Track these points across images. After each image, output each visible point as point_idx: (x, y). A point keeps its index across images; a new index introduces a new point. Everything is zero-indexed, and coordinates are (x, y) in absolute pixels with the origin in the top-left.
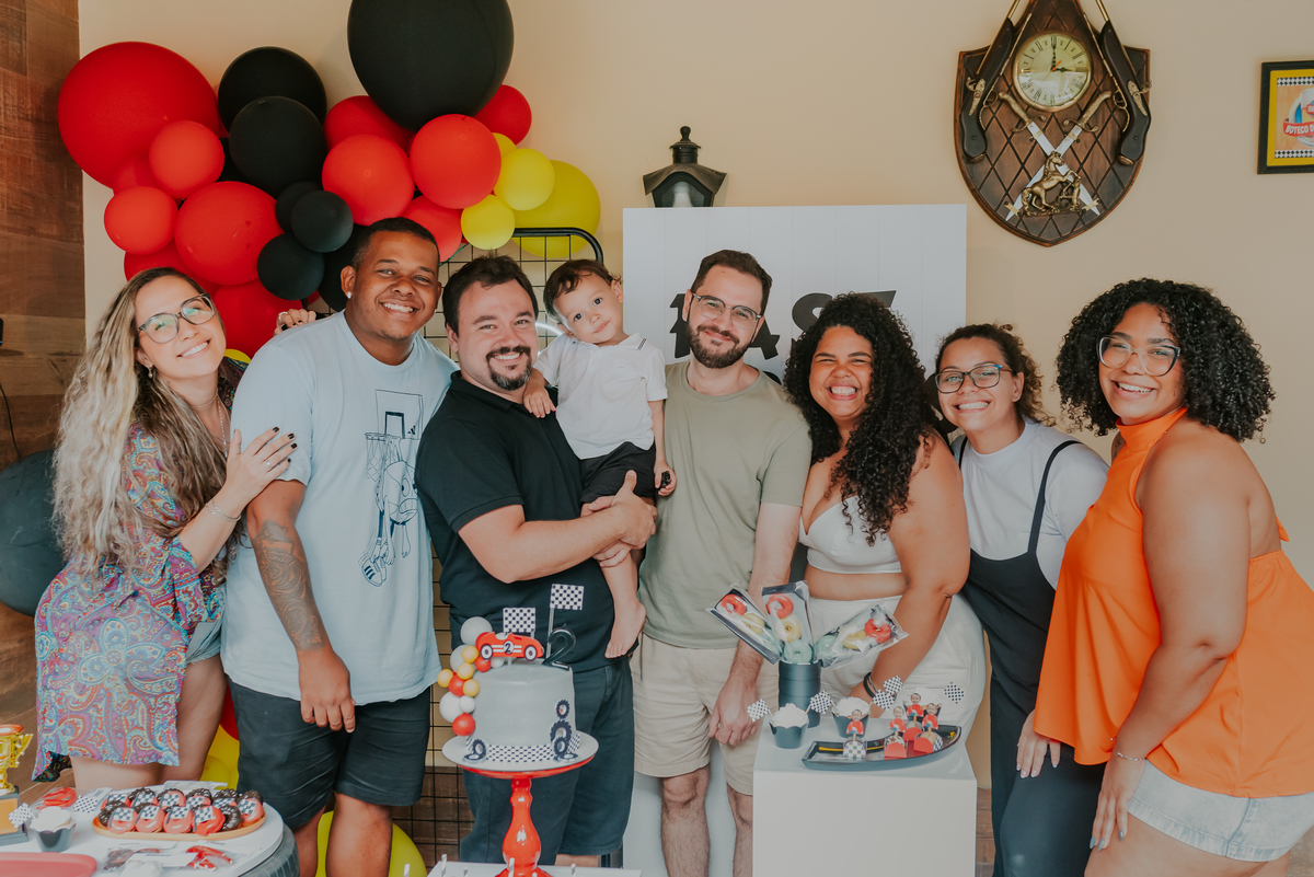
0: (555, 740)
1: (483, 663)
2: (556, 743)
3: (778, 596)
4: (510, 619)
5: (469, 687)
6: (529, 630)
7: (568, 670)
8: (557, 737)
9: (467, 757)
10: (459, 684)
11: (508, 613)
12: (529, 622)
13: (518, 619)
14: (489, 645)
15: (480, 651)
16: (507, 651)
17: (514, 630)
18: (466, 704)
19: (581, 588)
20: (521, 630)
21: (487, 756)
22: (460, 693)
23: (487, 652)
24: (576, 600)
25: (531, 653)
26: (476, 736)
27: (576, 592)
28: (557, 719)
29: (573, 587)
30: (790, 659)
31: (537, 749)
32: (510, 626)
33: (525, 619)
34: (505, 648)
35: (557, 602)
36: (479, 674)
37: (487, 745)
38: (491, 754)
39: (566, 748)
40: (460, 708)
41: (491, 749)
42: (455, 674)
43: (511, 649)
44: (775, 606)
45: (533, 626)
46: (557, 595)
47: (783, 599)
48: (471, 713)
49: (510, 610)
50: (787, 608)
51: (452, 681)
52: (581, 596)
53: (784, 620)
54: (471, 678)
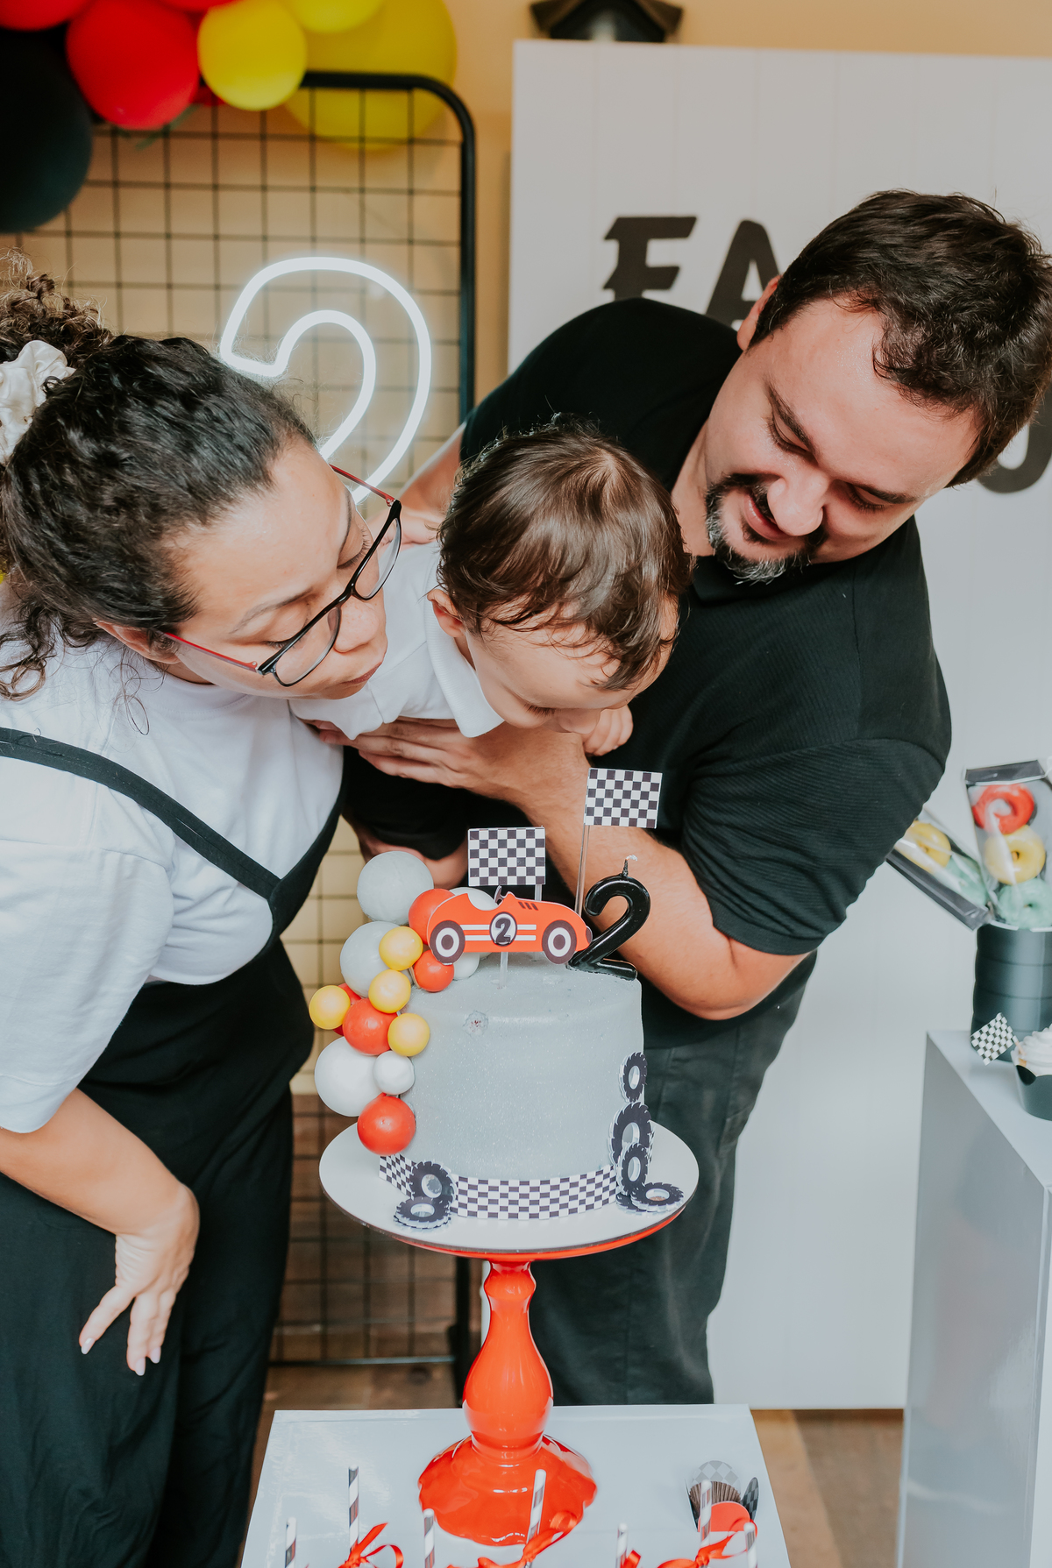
0: (621, 1158)
1: (435, 969)
2: (626, 1164)
3: (1005, 786)
4: (484, 854)
5: (405, 1032)
6: (530, 881)
8: (626, 1146)
9: (404, 1210)
11: (479, 839)
12: (531, 862)
13: (503, 853)
14: (456, 926)
16: (501, 937)
17: (493, 881)
18: (393, 1072)
19: (657, 777)
20: (512, 881)
21: (454, 1204)
22: (377, 1045)
23: (447, 942)
24: (644, 805)
25: (559, 942)
26: (417, 1153)
27: (646, 786)
28: (624, 1103)
29: (638, 775)
30: (1014, 919)
31: (583, 1183)
32: (484, 872)
33: (522, 853)
34: (496, 932)
35: (599, 812)
36: (422, 998)
37: (454, 1178)
38: (463, 1199)
39: (644, 1171)
40: (375, 1081)
41: (464, 1186)
42: (354, 996)
43: (510, 933)
44: (996, 810)
45: (541, 871)
46: (600, 793)
47: (1016, 793)
48: (403, 1095)
49: (484, 833)
50: (1025, 812)
51: (352, 1015)
52: (655, 796)
53: (1013, 837)
54: (402, 1011)
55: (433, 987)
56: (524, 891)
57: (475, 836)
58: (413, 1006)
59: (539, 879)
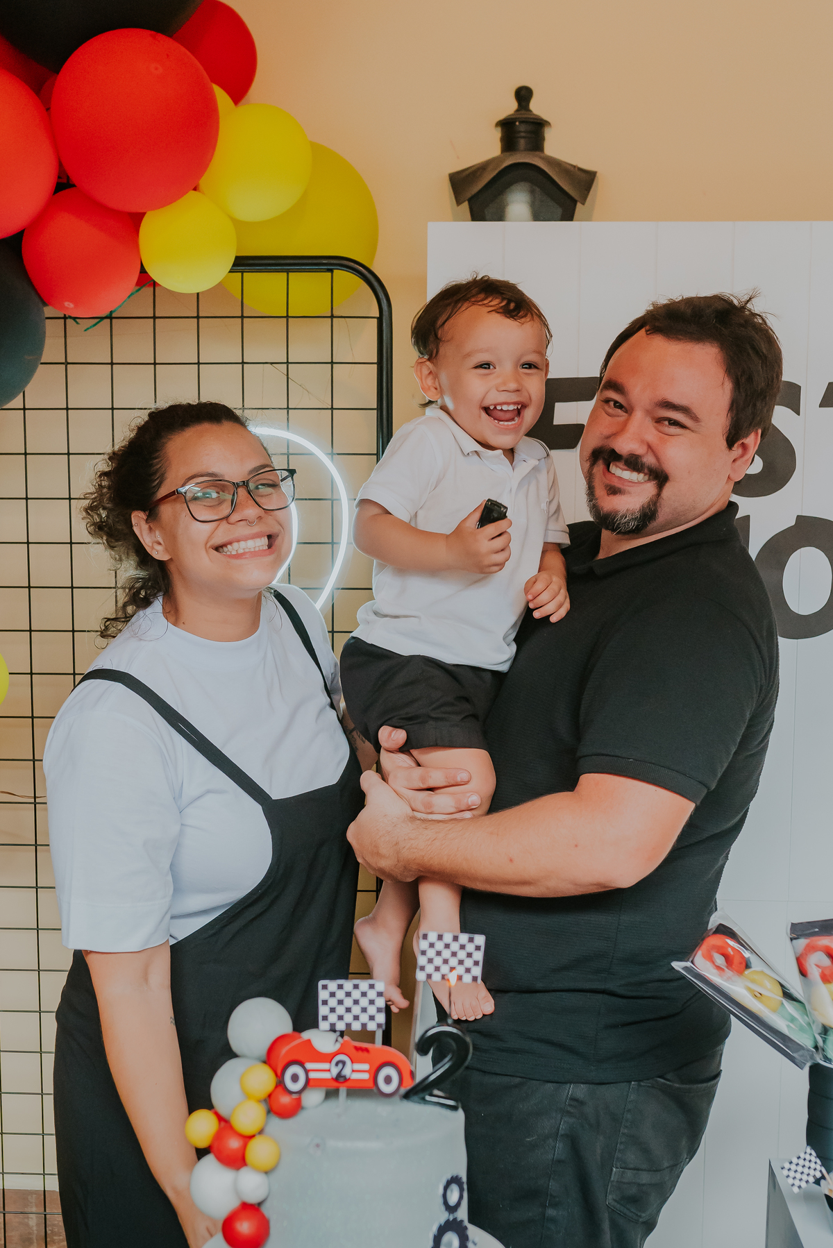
1: (285, 1100)
4: (333, 1002)
5: (259, 1152)
6: (372, 1026)
7: (454, 1108)
10: (234, 1144)
11: (328, 990)
12: (372, 1010)
13: (348, 1002)
14: (302, 1065)
15: (280, 1077)
16: (339, 1075)
17: (341, 1026)
18: (249, 1184)
19: (480, 940)
20: (356, 1026)
22: (237, 1161)
24: (469, 963)
27: (470, 948)
28: (442, 1218)
32: (333, 1018)
33: (364, 1002)
34: (334, 1071)
35: (430, 969)
36: (276, 1123)
40: (237, 1191)
42: (220, 1119)
43: (346, 1071)
45: (381, 1018)
46: (431, 953)
48: (260, 1204)
49: (332, 985)
51: (219, 1136)
52: (479, 956)
54: (261, 1132)
55: (287, 1113)
56: (367, 1036)
57: (325, 987)
58: (268, 1129)
59: (379, 1026)
